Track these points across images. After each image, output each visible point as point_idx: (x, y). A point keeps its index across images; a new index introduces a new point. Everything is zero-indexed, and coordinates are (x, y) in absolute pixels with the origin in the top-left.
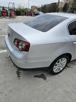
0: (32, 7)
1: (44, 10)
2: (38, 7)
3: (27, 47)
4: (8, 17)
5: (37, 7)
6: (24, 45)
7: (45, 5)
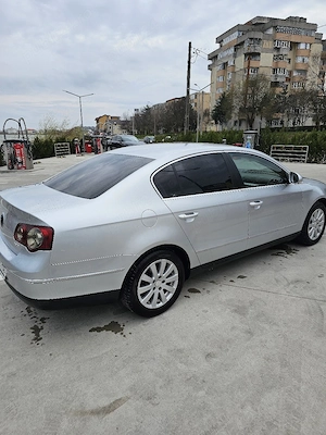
0: (97, 120)
1: (145, 125)
2: (122, 119)
3: (47, 239)
4: (5, 168)
5: (118, 118)
6: (39, 236)
7: (148, 109)
